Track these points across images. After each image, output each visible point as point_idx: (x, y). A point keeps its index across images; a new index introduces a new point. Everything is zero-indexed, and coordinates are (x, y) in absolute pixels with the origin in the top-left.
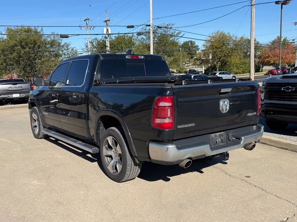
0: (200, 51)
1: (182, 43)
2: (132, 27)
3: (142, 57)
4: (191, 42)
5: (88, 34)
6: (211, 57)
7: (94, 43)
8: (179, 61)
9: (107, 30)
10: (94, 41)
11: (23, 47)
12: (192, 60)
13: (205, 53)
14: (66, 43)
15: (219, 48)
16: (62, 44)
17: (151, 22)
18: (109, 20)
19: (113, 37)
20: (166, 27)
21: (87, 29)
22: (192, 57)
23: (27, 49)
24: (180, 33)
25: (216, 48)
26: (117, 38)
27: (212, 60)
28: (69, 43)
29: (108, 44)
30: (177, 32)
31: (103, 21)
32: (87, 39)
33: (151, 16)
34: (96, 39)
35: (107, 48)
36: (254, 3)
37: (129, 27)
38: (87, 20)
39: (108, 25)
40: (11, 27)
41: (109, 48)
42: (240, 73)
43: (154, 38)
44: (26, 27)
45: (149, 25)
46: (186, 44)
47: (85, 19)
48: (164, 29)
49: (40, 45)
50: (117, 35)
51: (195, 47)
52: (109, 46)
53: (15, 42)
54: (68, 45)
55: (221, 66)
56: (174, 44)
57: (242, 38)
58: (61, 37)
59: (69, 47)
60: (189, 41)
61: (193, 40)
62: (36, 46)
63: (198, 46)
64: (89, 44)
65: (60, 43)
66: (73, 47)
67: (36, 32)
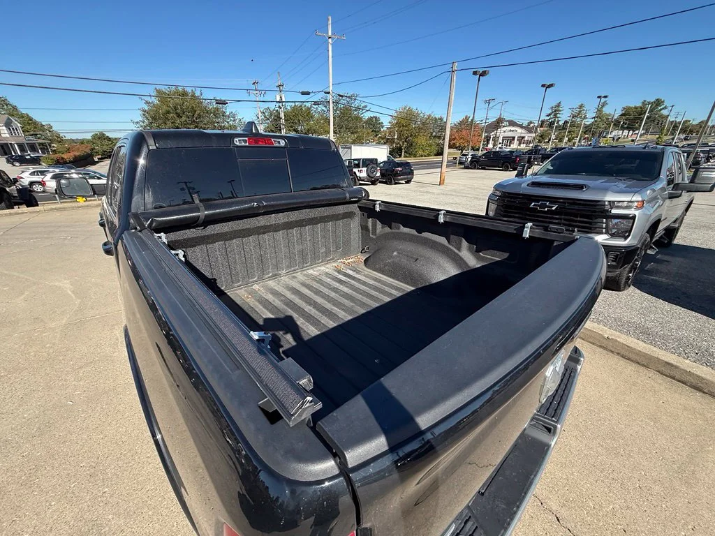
0: (385, 129)
1: (367, 118)
2: (308, 93)
3: (283, 143)
4: (376, 118)
5: (257, 100)
6: (396, 137)
7: (266, 114)
8: (363, 139)
9: (281, 96)
10: (266, 112)
11: (179, 116)
12: (376, 139)
13: (391, 131)
15: (406, 126)
16: (228, 113)
17: (331, 88)
19: (289, 106)
20: (349, 97)
21: (257, 95)
22: (377, 135)
23: (184, 119)
24: (366, 107)
25: (403, 126)
26: (294, 108)
27: (398, 139)
29: (282, 115)
30: (362, 105)
31: (276, 86)
32: (257, 108)
33: (331, 81)
34: (268, 108)
36: (456, 68)
37: (303, 93)
38: (256, 84)
42: (425, 156)
43: (335, 110)
44: (180, 88)
45: (329, 93)
46: (371, 119)
47: (253, 82)
48: (348, 99)
50: (293, 104)
51: (380, 123)
52: (284, 118)
53: (167, 108)
55: (407, 148)
56: (358, 119)
57: (430, 115)
58: (217, 103)
60: (374, 117)
61: (378, 115)
62: (196, 115)
63: (382, 123)
64: (260, 114)
67: (193, 95)
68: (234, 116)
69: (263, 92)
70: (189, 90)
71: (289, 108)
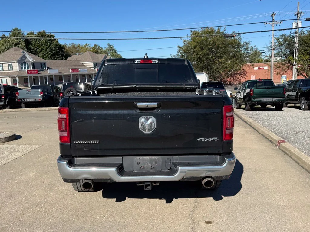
3: (157, 62)
5: (273, 29)
7: (281, 40)
9: (298, 24)
10: (281, 38)
11: (202, 49)
14: (246, 42)
16: (242, 43)
18: (300, 12)
21: (273, 25)
23: (205, 51)
28: (249, 42)
29: (297, 40)
31: (294, 14)
32: (271, 37)
34: (283, 35)
35: (295, 45)
38: (273, 15)
39: (299, 18)
40: (195, 29)
41: (297, 45)
44: (209, 29)
47: (271, 14)
49: (218, 45)
52: (298, 42)
53: (196, 44)
54: (248, 44)
59: (249, 46)
62: (215, 47)
65: (239, 43)
66: (253, 46)
67: (218, 32)
68: (247, 44)
69: (279, 22)
70: (216, 29)
71: (306, 33)
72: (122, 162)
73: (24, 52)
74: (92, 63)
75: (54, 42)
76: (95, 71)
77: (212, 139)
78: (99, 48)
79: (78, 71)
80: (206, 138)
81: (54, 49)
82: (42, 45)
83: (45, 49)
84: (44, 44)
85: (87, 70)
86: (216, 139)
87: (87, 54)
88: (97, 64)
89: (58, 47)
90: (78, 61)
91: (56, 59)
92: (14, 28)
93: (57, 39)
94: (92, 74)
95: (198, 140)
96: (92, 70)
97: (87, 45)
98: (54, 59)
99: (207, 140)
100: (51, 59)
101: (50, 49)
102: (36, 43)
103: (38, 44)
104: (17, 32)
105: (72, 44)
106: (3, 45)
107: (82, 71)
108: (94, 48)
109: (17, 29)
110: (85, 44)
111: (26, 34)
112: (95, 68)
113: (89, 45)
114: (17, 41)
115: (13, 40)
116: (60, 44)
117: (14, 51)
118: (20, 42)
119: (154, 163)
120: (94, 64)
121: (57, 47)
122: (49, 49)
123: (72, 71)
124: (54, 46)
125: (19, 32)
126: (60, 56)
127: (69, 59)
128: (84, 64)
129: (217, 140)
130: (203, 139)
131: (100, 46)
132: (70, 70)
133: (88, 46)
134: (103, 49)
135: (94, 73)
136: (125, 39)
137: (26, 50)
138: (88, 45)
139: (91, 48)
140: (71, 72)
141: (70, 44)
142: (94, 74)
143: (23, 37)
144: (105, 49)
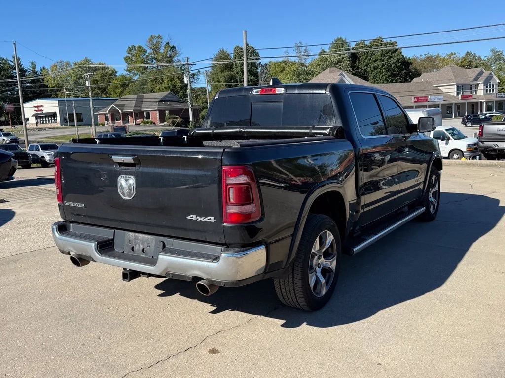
72: (113, 238)
73: (342, 74)
74: (454, 85)
75: (394, 55)
76: (458, 98)
77: (206, 219)
78: (474, 57)
79: (427, 100)
80: (199, 216)
81: (393, 65)
82: (376, 60)
83: (380, 67)
84: (379, 59)
85: (442, 97)
86: (211, 219)
87: (447, 71)
88: (462, 86)
89: (401, 62)
90: (430, 83)
91: (396, 82)
92: (336, 38)
93: (401, 48)
94: (452, 104)
95: (189, 217)
96: (453, 96)
97: (452, 54)
98: (392, 82)
99: (200, 219)
100: (386, 82)
101: (387, 65)
102: (366, 59)
103: (370, 59)
104: (340, 44)
105: (425, 55)
106: (318, 65)
107: (434, 99)
108: (464, 59)
109: (341, 39)
110: (449, 53)
111: (352, 45)
112: (458, 93)
113: (457, 54)
114: (339, 57)
115: (333, 58)
116: (405, 56)
117: (330, 73)
118: (343, 58)
119: (146, 245)
120: (458, 86)
121: (399, 63)
122: (386, 67)
123: (416, 100)
124: (395, 61)
125: (343, 44)
126: (402, 77)
127: (415, 80)
128: (440, 88)
129: (213, 221)
130: (194, 216)
131: (476, 55)
132: (413, 98)
133: (455, 56)
134: (482, 58)
135: (456, 102)
136: (473, 41)
137: (350, 71)
138: (455, 54)
139: (459, 59)
140: (415, 102)
141: (421, 55)
142: (456, 104)
143: (349, 50)
144: (485, 58)
